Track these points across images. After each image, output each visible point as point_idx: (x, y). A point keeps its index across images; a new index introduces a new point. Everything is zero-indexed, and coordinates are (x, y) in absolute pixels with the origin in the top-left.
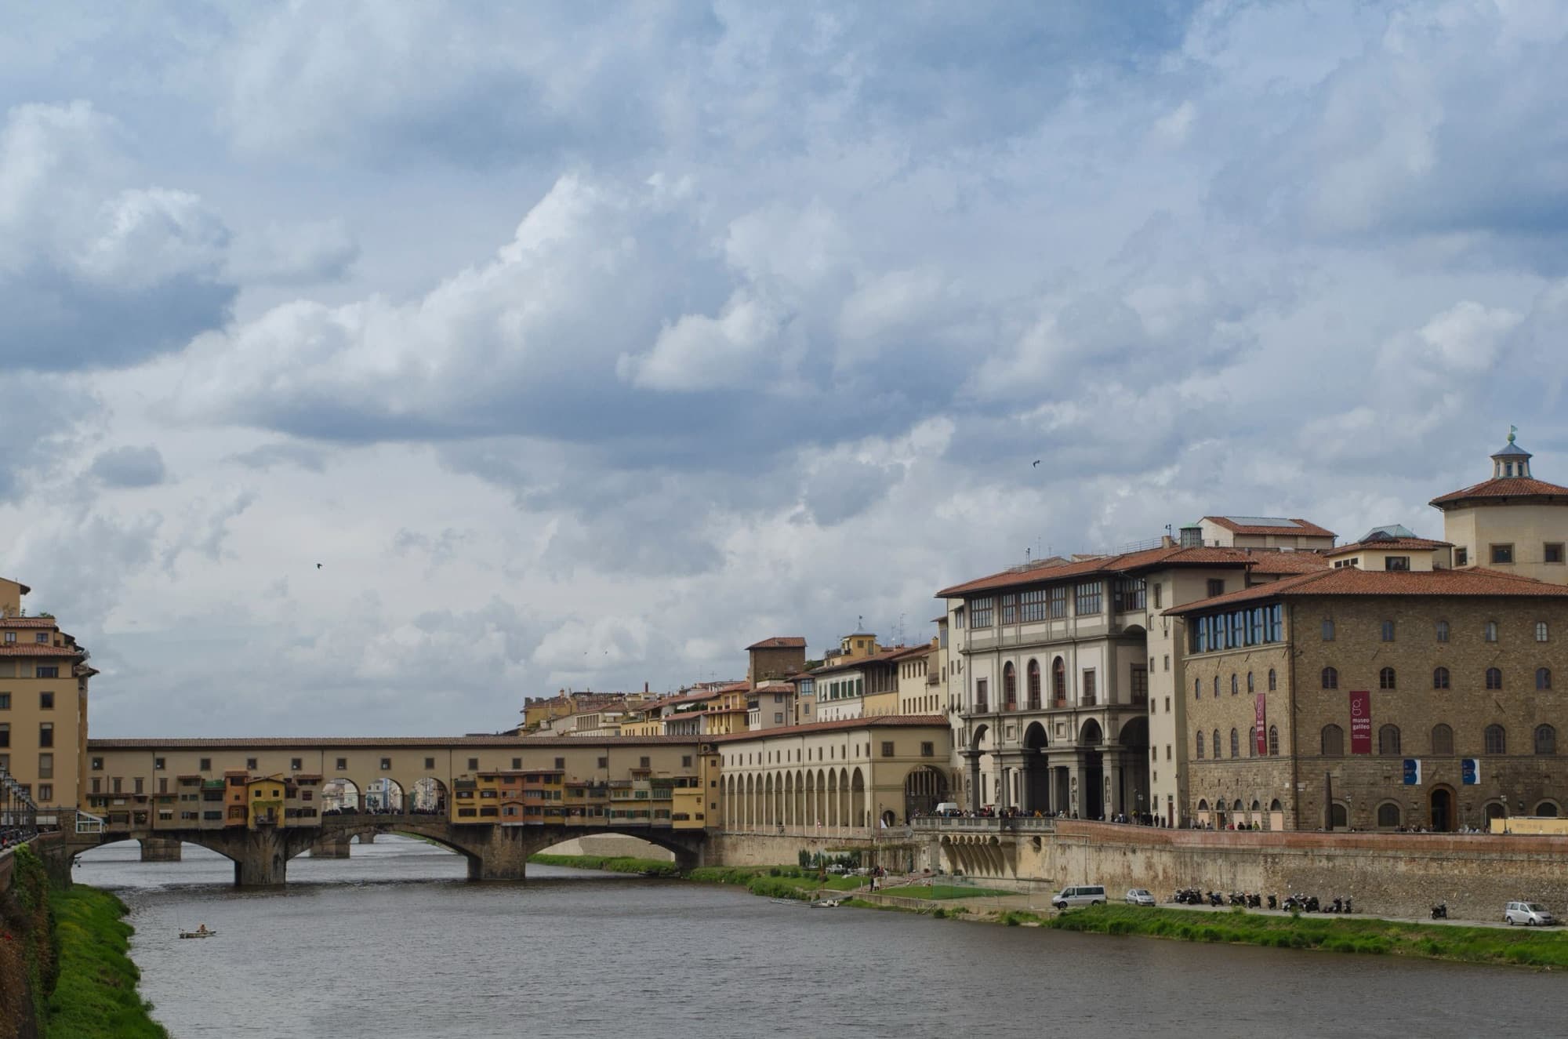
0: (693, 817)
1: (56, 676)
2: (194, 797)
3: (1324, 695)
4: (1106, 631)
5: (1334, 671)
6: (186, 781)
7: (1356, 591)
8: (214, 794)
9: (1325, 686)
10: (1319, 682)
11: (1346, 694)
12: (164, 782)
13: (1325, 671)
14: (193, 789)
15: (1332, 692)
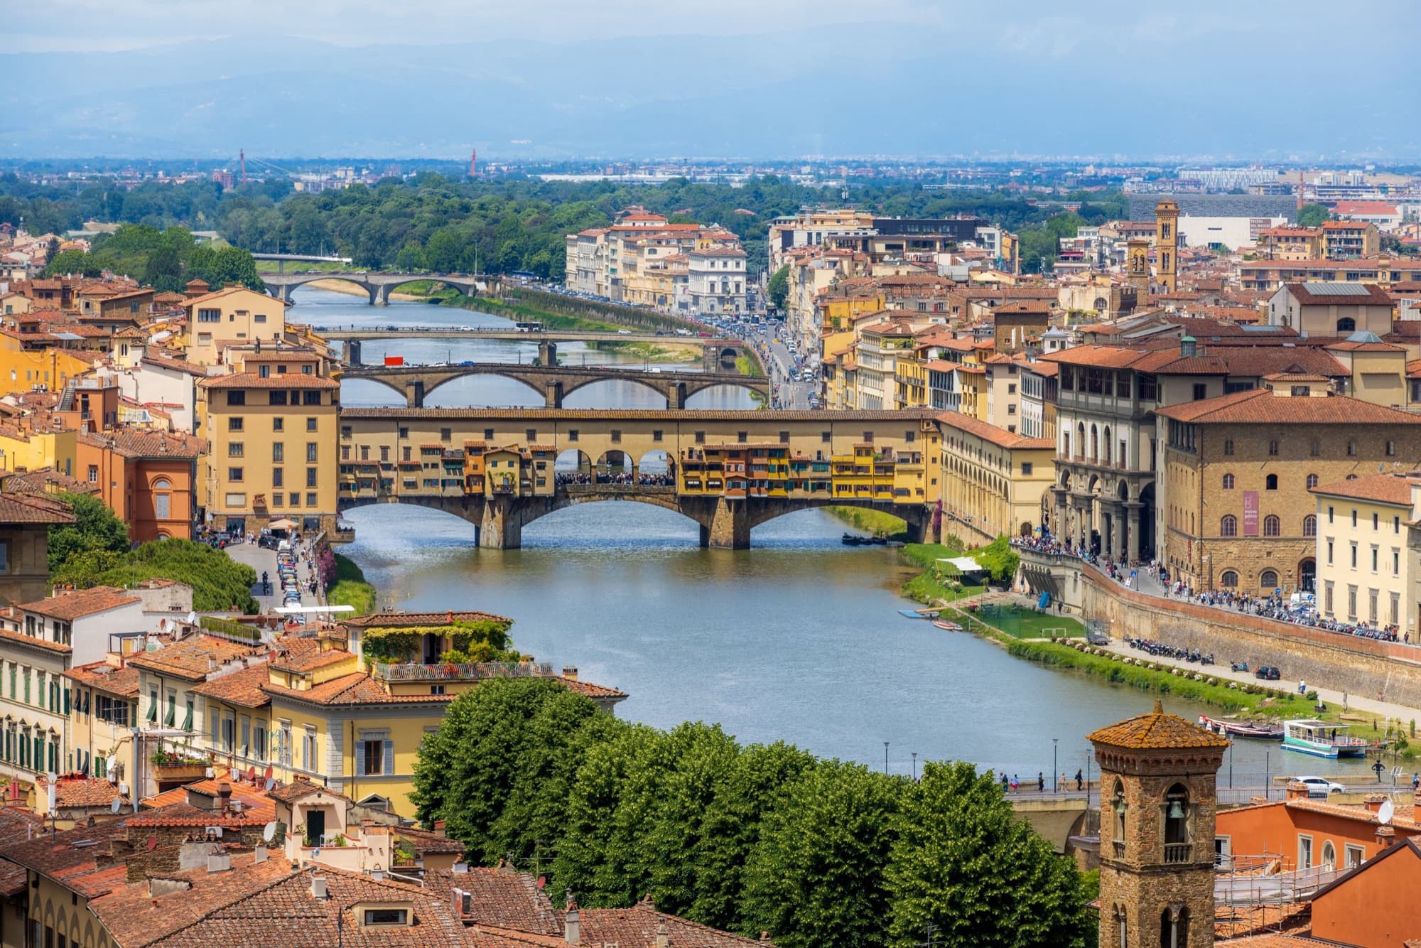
0: (913, 492)
1: (318, 403)
2: (435, 466)
3: (1224, 493)
4: (1131, 413)
5: (1232, 476)
6: (426, 450)
7: (1248, 420)
8: (454, 463)
9: (1225, 487)
10: (1221, 485)
11: (1239, 492)
12: (407, 449)
13: (1226, 477)
14: (437, 458)
15: (1231, 491)
